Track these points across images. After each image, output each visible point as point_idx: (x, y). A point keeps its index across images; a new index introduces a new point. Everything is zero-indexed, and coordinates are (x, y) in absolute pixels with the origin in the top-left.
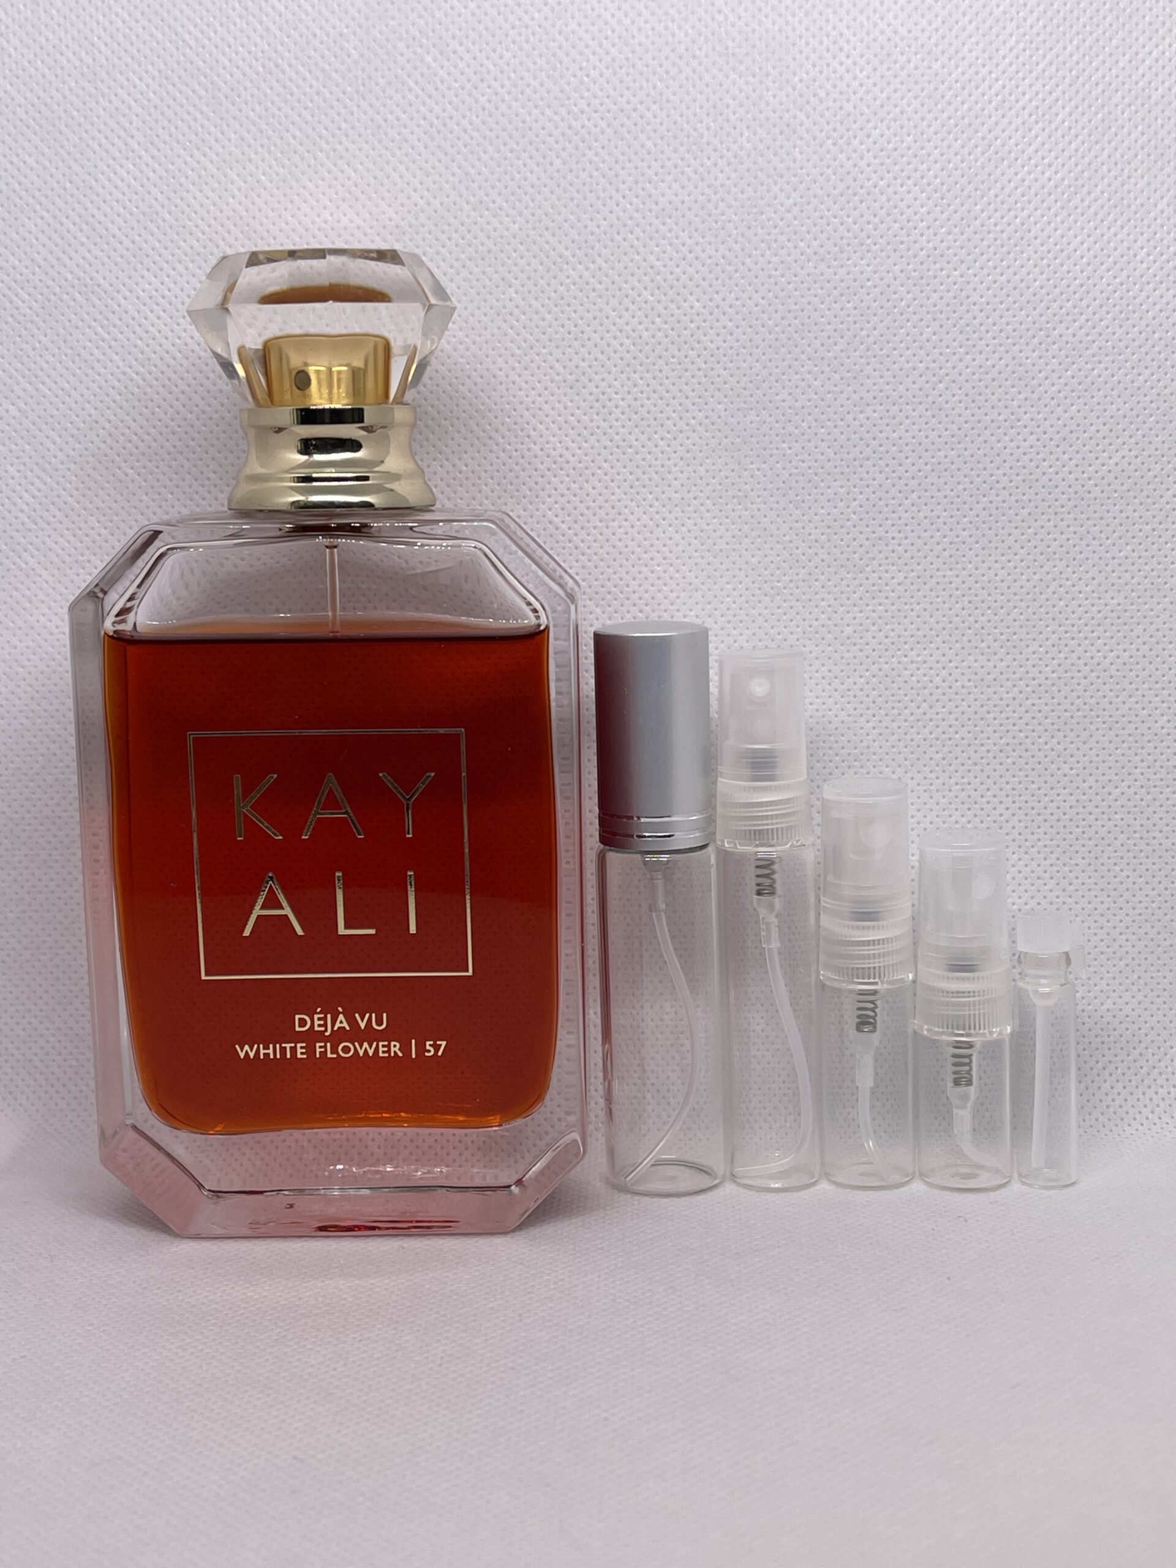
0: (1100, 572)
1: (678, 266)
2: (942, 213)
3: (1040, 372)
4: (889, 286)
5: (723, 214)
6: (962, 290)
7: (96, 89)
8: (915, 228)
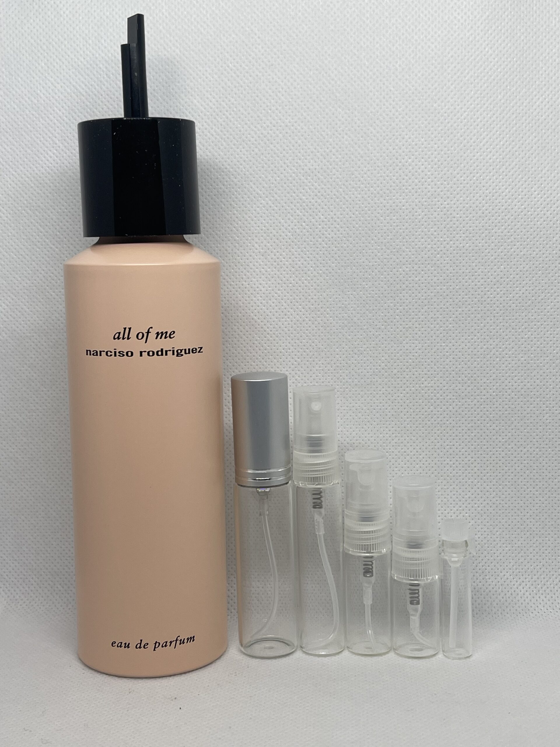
0: (516, 345)
1: (313, 199)
2: (439, 174)
3: (486, 249)
4: (413, 209)
5: (334, 175)
6: (448, 211)
7: (39, 115)
8: (426, 182)
